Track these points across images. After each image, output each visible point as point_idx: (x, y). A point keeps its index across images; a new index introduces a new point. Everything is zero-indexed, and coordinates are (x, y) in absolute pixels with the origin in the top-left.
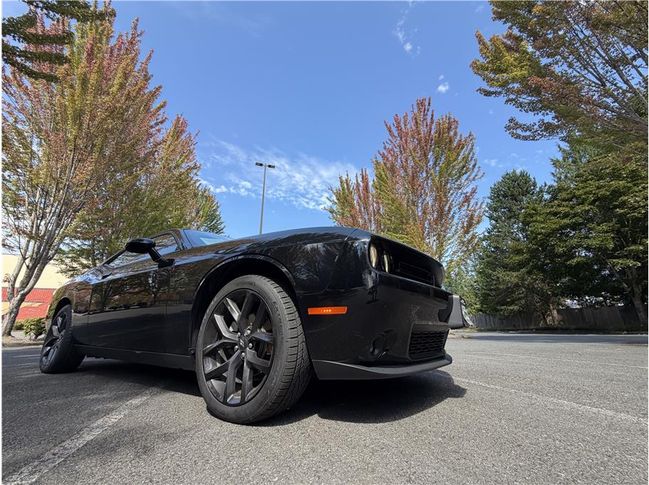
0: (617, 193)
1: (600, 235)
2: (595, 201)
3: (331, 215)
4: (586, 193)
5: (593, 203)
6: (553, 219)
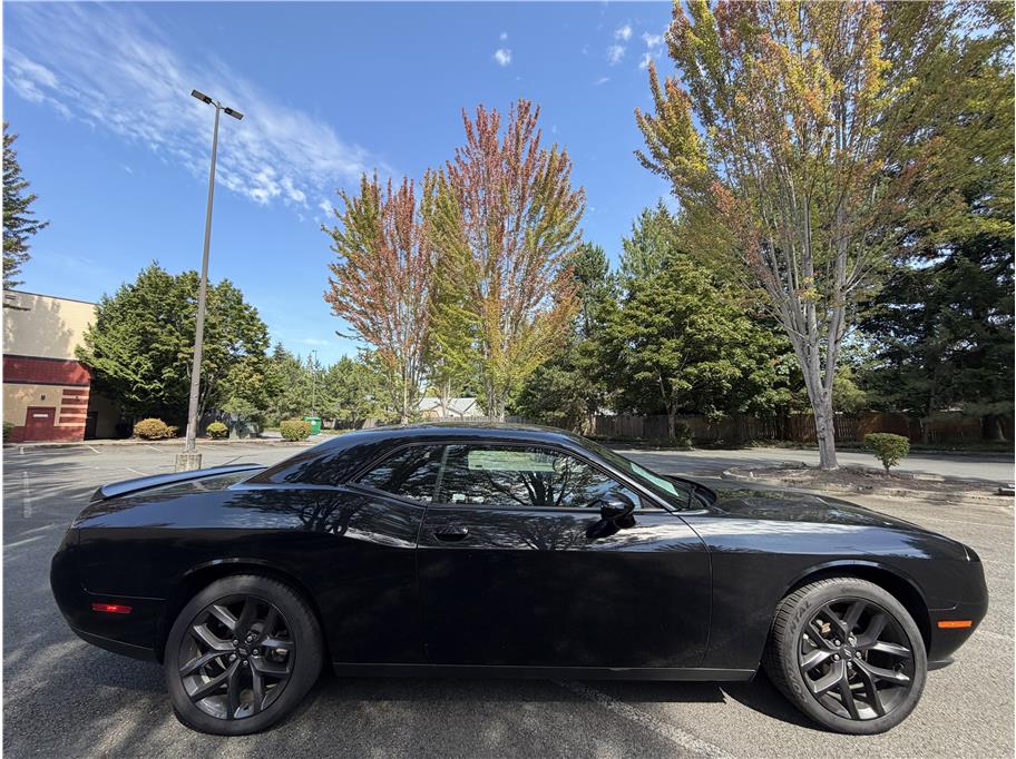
0: (690, 310)
1: (669, 354)
2: (671, 313)
3: (334, 242)
4: (664, 302)
5: (668, 315)
6: (631, 323)
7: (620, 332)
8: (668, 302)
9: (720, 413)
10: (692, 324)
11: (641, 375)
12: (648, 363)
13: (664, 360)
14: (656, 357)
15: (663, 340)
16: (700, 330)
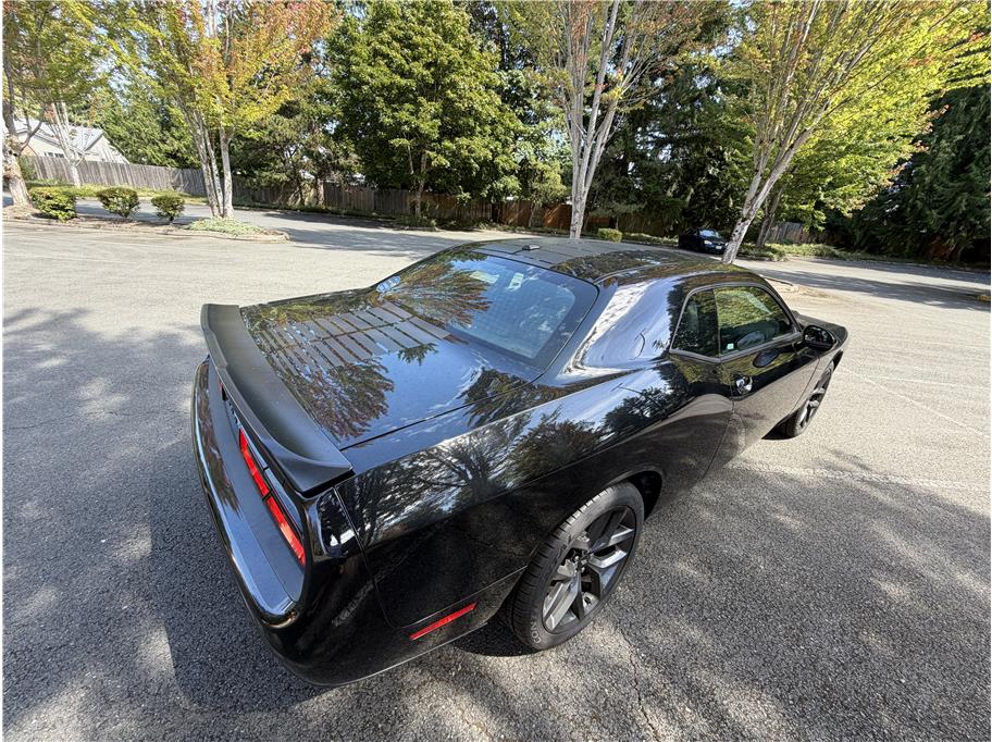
7: (371, 76)
8: (426, 46)
9: (467, 195)
10: (453, 85)
11: (396, 142)
12: (406, 128)
13: (425, 127)
14: (414, 121)
15: (422, 99)
16: (460, 97)
